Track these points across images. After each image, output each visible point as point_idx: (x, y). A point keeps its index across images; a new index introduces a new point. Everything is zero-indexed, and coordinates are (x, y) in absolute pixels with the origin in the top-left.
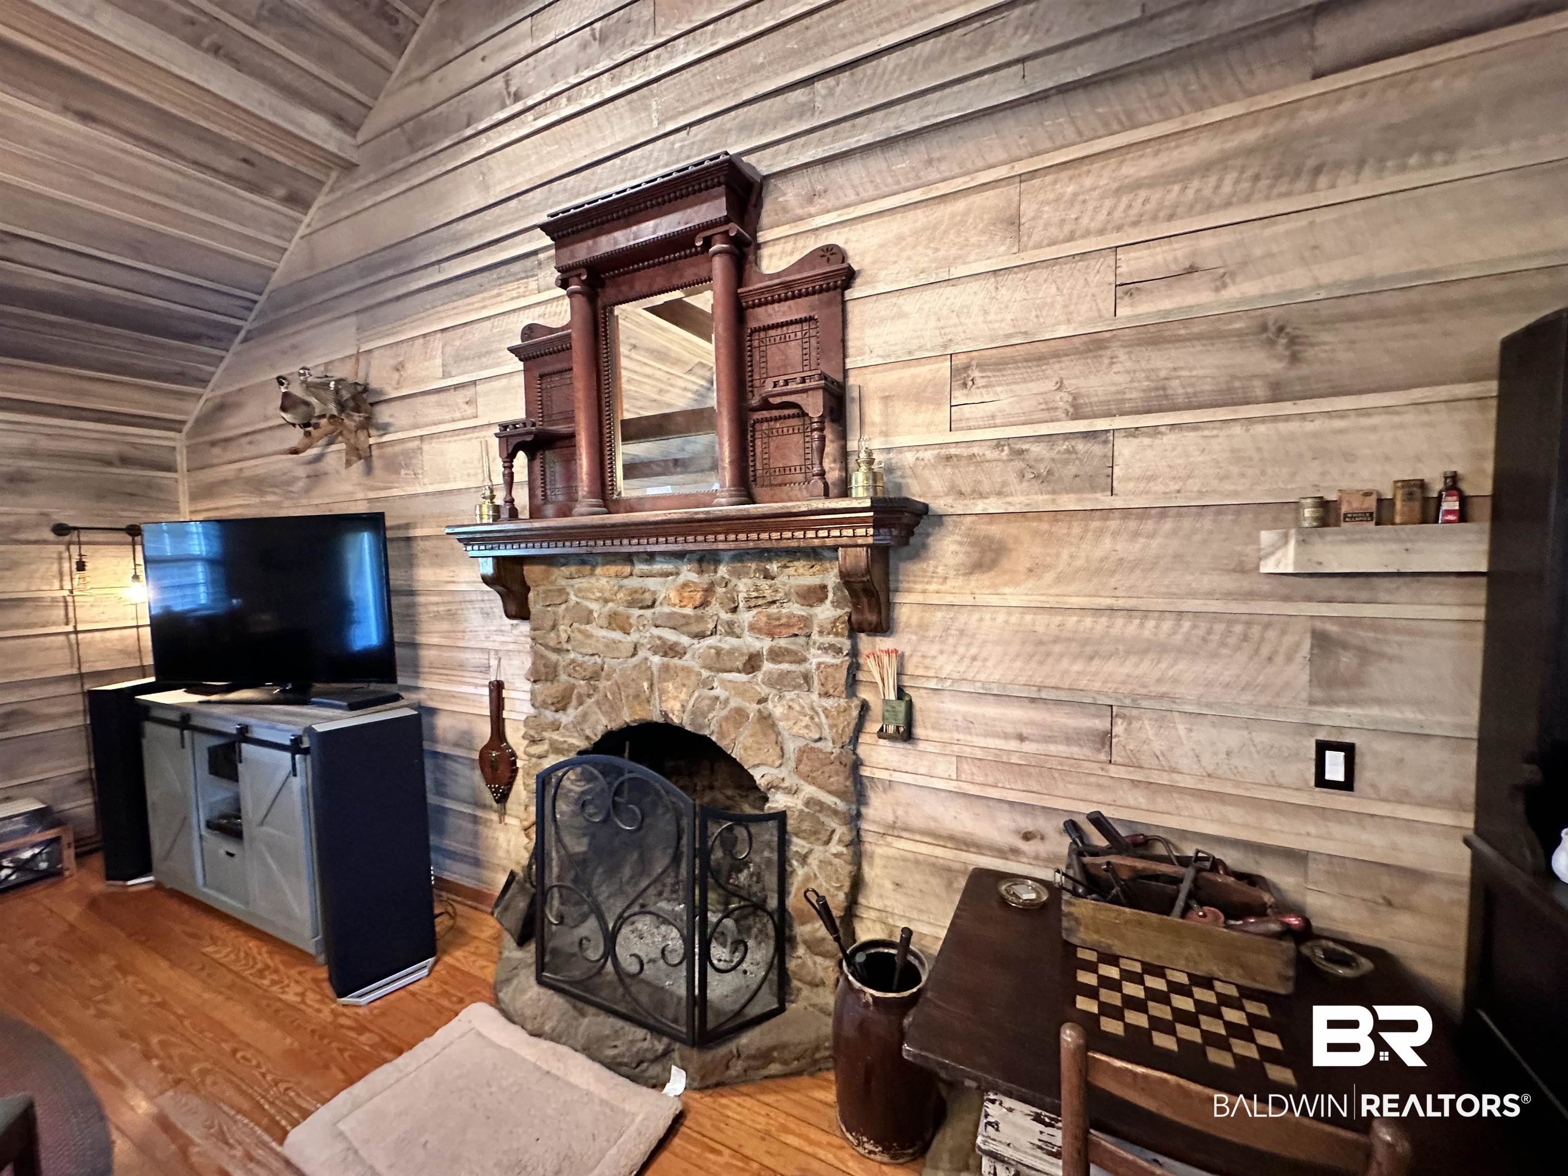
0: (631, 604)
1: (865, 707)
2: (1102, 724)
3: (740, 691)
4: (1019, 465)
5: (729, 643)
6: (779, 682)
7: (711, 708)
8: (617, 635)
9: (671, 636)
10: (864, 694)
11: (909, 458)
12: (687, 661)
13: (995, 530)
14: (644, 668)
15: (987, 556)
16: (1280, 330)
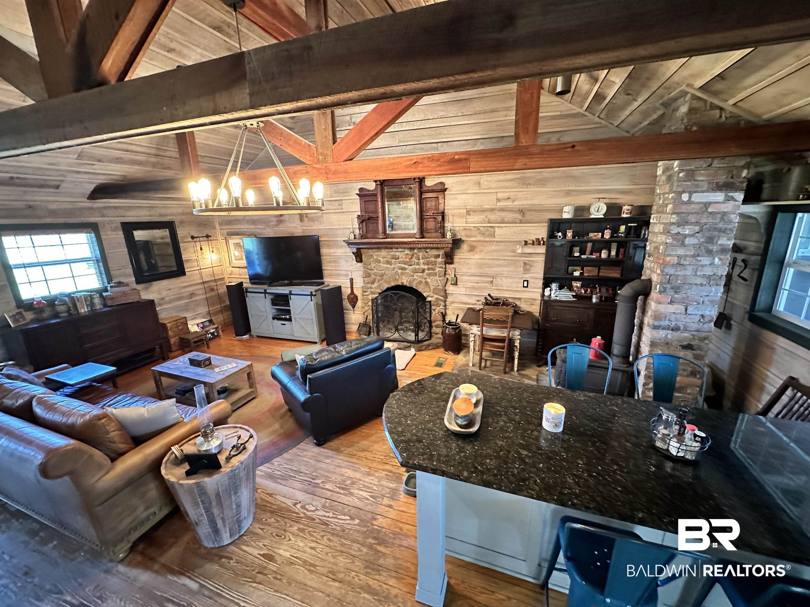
0: (393, 259)
1: (447, 279)
2: (491, 279)
3: (421, 277)
4: (479, 231)
5: (417, 267)
6: (429, 275)
7: (414, 281)
8: (389, 266)
9: (403, 266)
10: (447, 276)
11: (458, 228)
12: (407, 271)
13: (474, 244)
14: (397, 273)
15: (472, 249)
16: (522, 211)
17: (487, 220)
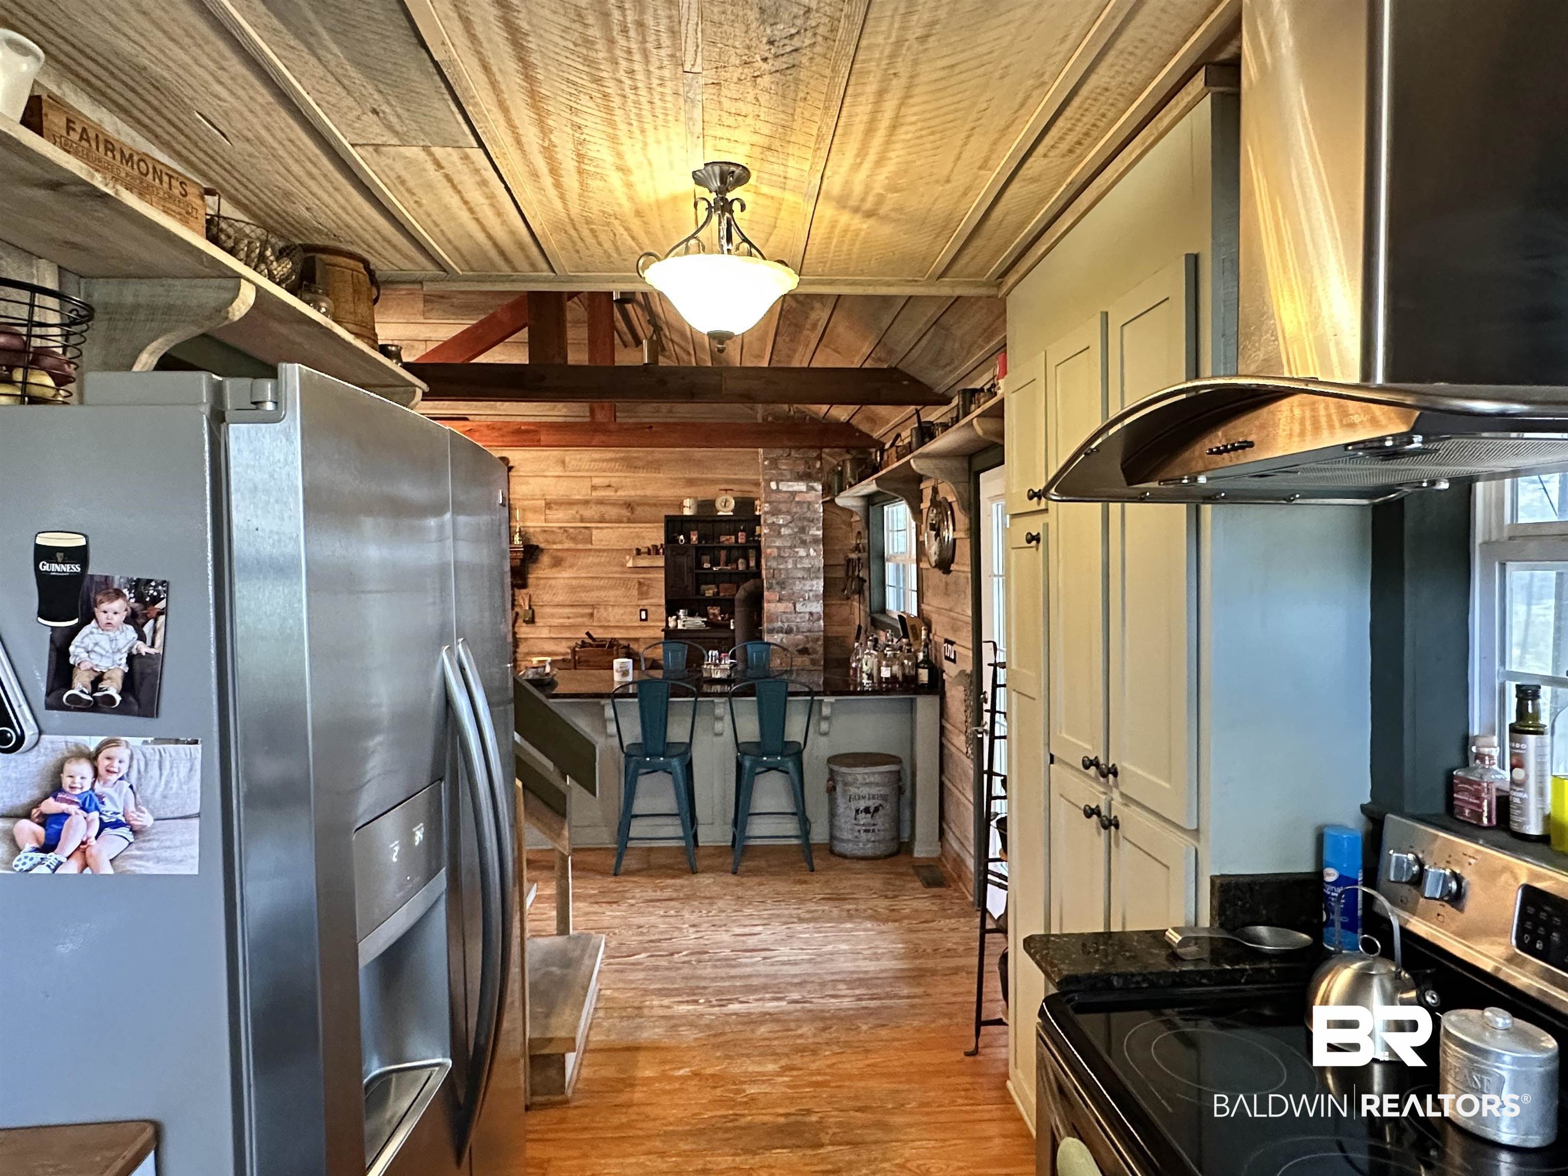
1: (517, 614)
2: (590, 611)
4: (566, 535)
10: (517, 609)
11: (531, 530)
13: (559, 554)
15: (557, 562)
16: (629, 505)
17: (578, 516)
